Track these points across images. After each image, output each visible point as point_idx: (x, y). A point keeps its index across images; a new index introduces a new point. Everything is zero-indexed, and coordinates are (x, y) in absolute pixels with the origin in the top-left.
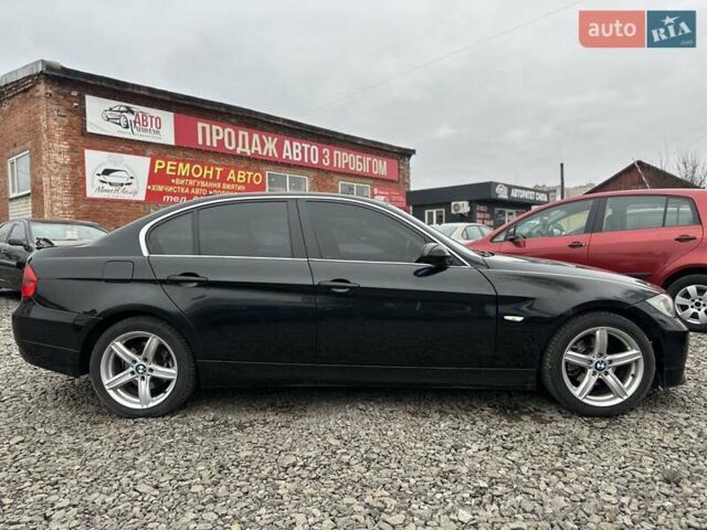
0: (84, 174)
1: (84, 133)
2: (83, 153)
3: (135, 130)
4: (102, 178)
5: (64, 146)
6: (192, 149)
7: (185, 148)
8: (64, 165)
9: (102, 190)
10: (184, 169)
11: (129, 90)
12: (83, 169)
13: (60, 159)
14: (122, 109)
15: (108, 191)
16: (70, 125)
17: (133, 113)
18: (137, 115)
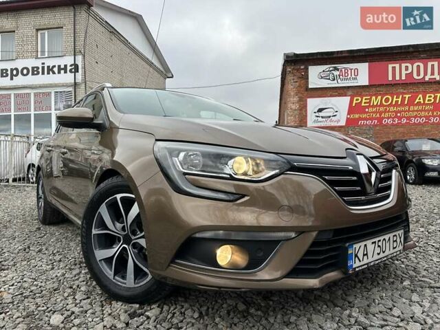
0: (306, 113)
1: (307, 89)
2: (306, 101)
3: (339, 81)
4: (317, 114)
5: (296, 99)
6: (383, 85)
7: (377, 86)
8: (295, 110)
9: (317, 121)
10: (376, 100)
11: (335, 56)
12: (306, 111)
13: (293, 107)
14: (331, 69)
15: (320, 122)
16: (300, 86)
17: (338, 70)
18: (341, 70)
